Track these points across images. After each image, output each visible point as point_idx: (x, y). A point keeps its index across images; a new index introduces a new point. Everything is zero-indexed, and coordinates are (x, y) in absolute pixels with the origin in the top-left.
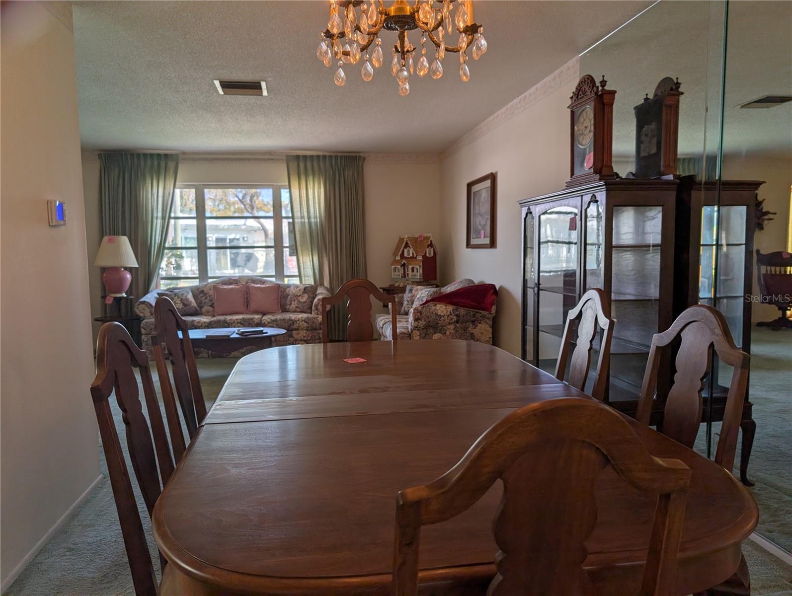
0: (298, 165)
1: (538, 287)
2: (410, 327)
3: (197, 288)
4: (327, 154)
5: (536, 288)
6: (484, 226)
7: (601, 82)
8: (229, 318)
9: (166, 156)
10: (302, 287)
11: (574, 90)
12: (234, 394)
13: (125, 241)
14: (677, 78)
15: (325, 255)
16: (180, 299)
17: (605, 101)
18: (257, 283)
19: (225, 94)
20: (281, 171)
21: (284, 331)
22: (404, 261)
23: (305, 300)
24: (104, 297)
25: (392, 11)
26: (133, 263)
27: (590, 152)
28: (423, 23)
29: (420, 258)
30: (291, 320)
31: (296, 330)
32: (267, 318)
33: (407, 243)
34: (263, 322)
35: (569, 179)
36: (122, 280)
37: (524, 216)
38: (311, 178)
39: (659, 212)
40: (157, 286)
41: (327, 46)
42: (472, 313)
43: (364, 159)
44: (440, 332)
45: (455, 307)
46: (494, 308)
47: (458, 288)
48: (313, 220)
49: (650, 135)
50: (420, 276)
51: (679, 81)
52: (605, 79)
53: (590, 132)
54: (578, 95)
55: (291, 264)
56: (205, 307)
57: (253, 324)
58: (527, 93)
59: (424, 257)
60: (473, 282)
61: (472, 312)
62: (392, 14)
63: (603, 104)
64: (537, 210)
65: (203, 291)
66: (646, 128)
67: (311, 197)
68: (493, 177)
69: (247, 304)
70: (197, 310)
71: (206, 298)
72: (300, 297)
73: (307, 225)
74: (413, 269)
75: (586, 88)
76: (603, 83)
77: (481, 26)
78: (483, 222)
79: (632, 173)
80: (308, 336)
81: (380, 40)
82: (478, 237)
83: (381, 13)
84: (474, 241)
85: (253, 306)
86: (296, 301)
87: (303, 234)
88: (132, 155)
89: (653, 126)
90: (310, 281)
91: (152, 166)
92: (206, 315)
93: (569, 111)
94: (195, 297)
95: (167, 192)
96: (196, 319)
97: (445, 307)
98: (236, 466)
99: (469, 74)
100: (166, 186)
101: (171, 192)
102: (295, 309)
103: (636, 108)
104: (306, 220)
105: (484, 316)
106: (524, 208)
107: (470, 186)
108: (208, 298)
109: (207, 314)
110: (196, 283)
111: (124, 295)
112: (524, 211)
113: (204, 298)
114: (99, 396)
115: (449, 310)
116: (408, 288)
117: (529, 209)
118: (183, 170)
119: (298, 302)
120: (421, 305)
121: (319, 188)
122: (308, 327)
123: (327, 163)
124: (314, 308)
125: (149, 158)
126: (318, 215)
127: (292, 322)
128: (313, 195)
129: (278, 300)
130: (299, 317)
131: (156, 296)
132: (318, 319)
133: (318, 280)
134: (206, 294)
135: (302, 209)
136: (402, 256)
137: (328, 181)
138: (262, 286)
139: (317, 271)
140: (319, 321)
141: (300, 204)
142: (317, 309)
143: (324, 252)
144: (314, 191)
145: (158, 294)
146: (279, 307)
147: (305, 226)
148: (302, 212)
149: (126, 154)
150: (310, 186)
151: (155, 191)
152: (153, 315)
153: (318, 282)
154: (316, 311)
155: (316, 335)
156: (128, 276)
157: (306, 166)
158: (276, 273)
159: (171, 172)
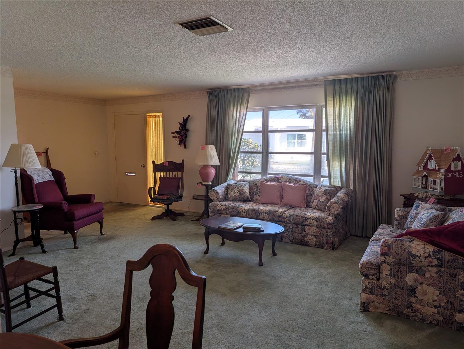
0: (334, 87)
4: (359, 76)
9: (242, 89)
10: (323, 190)
13: (212, 148)
15: (351, 162)
16: (238, 190)
20: (319, 94)
21: (282, 230)
22: (426, 173)
23: (322, 200)
26: (218, 163)
29: (443, 171)
30: (304, 217)
31: (308, 226)
33: (430, 156)
38: (344, 98)
44: (417, 272)
48: (343, 132)
50: (441, 189)
56: (256, 196)
57: (276, 216)
59: (448, 170)
65: (256, 184)
69: (282, 197)
70: (248, 198)
72: (320, 197)
73: (338, 136)
74: (434, 181)
80: (318, 232)
85: (286, 200)
86: (317, 200)
90: (337, 183)
92: (255, 203)
94: (250, 188)
95: (241, 115)
97: (423, 246)
101: (245, 114)
102: (315, 206)
104: (338, 133)
108: (259, 190)
109: (256, 201)
111: (210, 183)
113: (256, 189)
115: (427, 251)
116: (418, 202)
118: (253, 99)
121: (351, 105)
122: (318, 225)
123: (359, 84)
124: (326, 209)
125: (233, 92)
126: (348, 128)
127: (304, 219)
128: (345, 112)
129: (306, 197)
130: (312, 215)
131: (226, 186)
132: (327, 219)
133: (345, 182)
134: (258, 187)
135: (335, 123)
136: (425, 166)
137: (359, 99)
138: (294, 185)
139: (344, 175)
140: (327, 221)
141: (333, 120)
142: (329, 210)
143: (351, 159)
144: (346, 108)
145: (227, 184)
146: (305, 203)
147: (336, 137)
148: (335, 126)
149: (224, 90)
150: (343, 105)
151: (235, 114)
152: (219, 199)
153: (345, 184)
154: (328, 212)
155: (324, 233)
156: (213, 171)
157: (340, 88)
158: (314, 173)
159: (245, 101)
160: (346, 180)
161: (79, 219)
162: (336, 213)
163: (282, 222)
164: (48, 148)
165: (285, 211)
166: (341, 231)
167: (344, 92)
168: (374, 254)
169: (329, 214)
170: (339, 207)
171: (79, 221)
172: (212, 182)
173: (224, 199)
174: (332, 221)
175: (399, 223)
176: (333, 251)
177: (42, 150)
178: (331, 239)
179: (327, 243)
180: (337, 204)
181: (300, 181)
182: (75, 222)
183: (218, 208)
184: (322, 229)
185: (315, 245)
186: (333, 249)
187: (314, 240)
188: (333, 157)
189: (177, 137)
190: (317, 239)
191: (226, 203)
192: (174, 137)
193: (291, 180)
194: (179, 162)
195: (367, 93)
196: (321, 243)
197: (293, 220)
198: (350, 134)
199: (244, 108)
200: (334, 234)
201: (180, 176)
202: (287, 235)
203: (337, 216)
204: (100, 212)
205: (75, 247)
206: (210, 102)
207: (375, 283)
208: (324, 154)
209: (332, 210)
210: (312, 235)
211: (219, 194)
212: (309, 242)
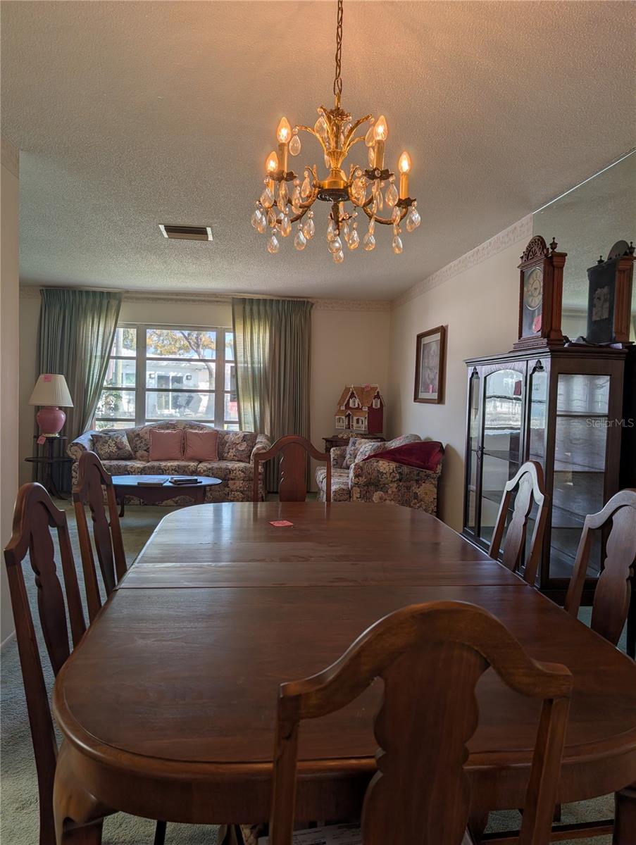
0: (244, 308)
1: (482, 451)
2: (350, 484)
3: (133, 431)
5: (480, 452)
6: (432, 381)
7: (551, 244)
8: (163, 464)
9: (109, 293)
10: (241, 435)
11: (525, 250)
12: (153, 556)
13: (61, 380)
14: (631, 243)
15: (267, 402)
16: (113, 443)
17: (555, 263)
18: (195, 429)
19: (169, 238)
20: (226, 313)
21: (219, 481)
22: (349, 412)
23: (243, 449)
24: (37, 437)
25: (326, 184)
26: (68, 402)
27: (538, 315)
28: (356, 198)
29: (366, 409)
30: (228, 469)
31: (232, 479)
32: (203, 466)
33: (353, 393)
34: (199, 470)
35: (517, 341)
36: (55, 420)
37: (470, 376)
38: (256, 323)
39: (607, 381)
40: (92, 428)
41: (262, 214)
42: (415, 473)
43: (313, 304)
44: (382, 490)
45: (397, 464)
46: (440, 467)
47: (403, 444)
48: (256, 365)
49: (602, 298)
50: (365, 428)
51: (633, 246)
52: (556, 241)
53: (539, 294)
54: (529, 255)
55: (231, 411)
56: (140, 451)
57: (188, 471)
58: (480, 247)
59: (370, 408)
60: (419, 438)
61: (416, 470)
62: (326, 187)
63: (554, 267)
64: (483, 370)
65: (138, 434)
66: (599, 291)
67: (255, 341)
68: (443, 331)
69: (184, 450)
70: (131, 454)
71: (142, 442)
72: (239, 445)
73: (250, 370)
74: (358, 420)
75: (536, 248)
76: (554, 245)
77: (415, 200)
78: (432, 376)
79: (582, 337)
80: (244, 486)
81: (312, 213)
82: (427, 390)
83: (315, 186)
84: (422, 395)
85: (189, 452)
86: (234, 449)
87: (245, 378)
88: (74, 292)
89: (606, 290)
90: (250, 428)
91: (94, 303)
92: (140, 460)
93: (519, 270)
94: (130, 441)
95: (107, 332)
96: (129, 463)
97: (388, 464)
98: (144, 637)
99: (402, 246)
100: (107, 325)
101: (112, 331)
102: (232, 457)
103: (588, 270)
104: (250, 366)
105: (428, 476)
106: (470, 368)
107: (420, 337)
108: (144, 442)
109: (142, 458)
110: (132, 425)
111: (57, 435)
112: (471, 370)
113: (139, 441)
114: (12, 559)
115: (392, 467)
116: (352, 440)
117: (475, 369)
118: (126, 309)
119: (236, 450)
120: (364, 460)
121: (265, 332)
122: (245, 477)
123: (274, 307)
125: (98, 296)
126: (262, 361)
127: (228, 471)
128: (258, 340)
129: (216, 447)
130: (236, 466)
131: (89, 437)
133: (259, 428)
134: (142, 438)
136: (347, 406)
137: (274, 327)
138: (198, 432)
139: (258, 417)
141: (244, 349)
143: (266, 398)
144: (259, 335)
145: (90, 435)
146: (217, 455)
147: (248, 371)
149: (69, 291)
150: (262, 330)
151: (96, 331)
153: (259, 430)
156: (62, 416)
157: (251, 310)
158: (215, 419)
159: (113, 311)
160: (261, 424)
165: (197, 465)
167: (257, 315)
172: (60, 434)
175: (337, 463)
181: (205, 427)
184: (251, 482)
187: (240, 497)
193: (192, 427)
195: (284, 320)
197: (212, 474)
198: (265, 368)
199: (111, 322)
210: (236, 491)
211: (85, 448)
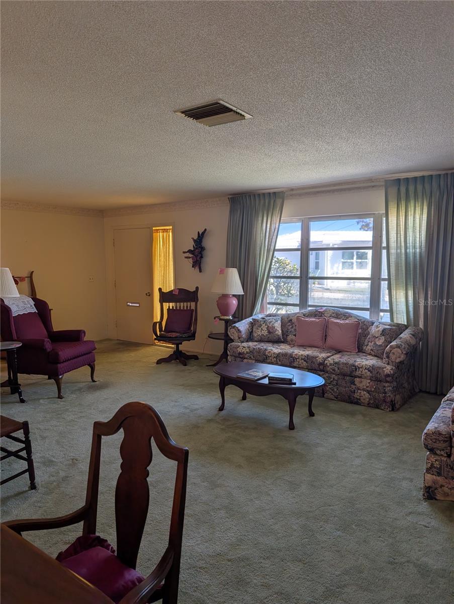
0: (399, 189)
4: (434, 173)
9: (275, 193)
10: (381, 329)
13: (234, 272)
16: (266, 327)
20: (378, 198)
23: (381, 343)
26: (239, 291)
31: (359, 377)
34: (326, 362)
36: (230, 306)
38: (412, 204)
48: (411, 251)
56: (290, 335)
65: (291, 320)
69: (326, 338)
70: (279, 338)
71: (292, 328)
72: (377, 339)
73: (403, 256)
80: (372, 387)
85: (329, 341)
86: (373, 343)
92: (290, 344)
94: (283, 325)
95: (273, 228)
100: (272, 222)
101: (277, 227)
102: (370, 351)
104: (403, 251)
108: (294, 328)
109: (291, 342)
111: (231, 318)
113: (291, 326)
118: (289, 207)
119: (374, 344)
121: (422, 213)
122: (372, 377)
123: (434, 183)
124: (385, 356)
125: (262, 197)
126: (418, 245)
127: (354, 368)
128: (413, 223)
129: (357, 338)
130: (364, 363)
131: (251, 321)
132: (385, 369)
133: (412, 319)
134: (293, 323)
135: (399, 238)
137: (433, 205)
138: (341, 322)
139: (411, 309)
140: (385, 372)
141: (397, 233)
142: (388, 357)
143: (421, 287)
144: (414, 217)
145: (253, 319)
146: (356, 346)
147: (401, 257)
148: (399, 242)
149: (251, 195)
150: (411, 213)
151: (264, 227)
152: (240, 339)
153: (413, 322)
154: (387, 359)
155: (380, 388)
156: (234, 302)
157: (407, 190)
158: (370, 306)
159: (278, 209)
160: (414, 316)
161: (63, 362)
162: (398, 360)
163: (324, 371)
164: (33, 272)
165: (328, 357)
166: (406, 385)
167: (413, 195)
168: (444, 420)
169: (387, 362)
170: (402, 353)
171: (65, 364)
172: (234, 316)
173: (248, 339)
174: (392, 372)
176: (392, 412)
177: (25, 274)
178: (390, 396)
179: (384, 401)
180: (399, 349)
181: (350, 316)
182: (59, 365)
183: (239, 350)
184: (379, 383)
185: (368, 404)
186: (393, 410)
187: (367, 396)
188: (396, 284)
189: (190, 258)
190: (371, 395)
191: (250, 344)
192: (186, 257)
193: (338, 315)
194: (193, 289)
195: (445, 197)
196: (377, 401)
197: (338, 369)
198: (420, 253)
199: (276, 219)
200: (396, 390)
201: (193, 307)
202: (330, 388)
203: (399, 366)
204: (91, 352)
205: (60, 397)
206: (232, 211)
207: (445, 460)
208: (384, 280)
209: (393, 357)
210: (364, 390)
211: (241, 332)
212: (360, 400)
